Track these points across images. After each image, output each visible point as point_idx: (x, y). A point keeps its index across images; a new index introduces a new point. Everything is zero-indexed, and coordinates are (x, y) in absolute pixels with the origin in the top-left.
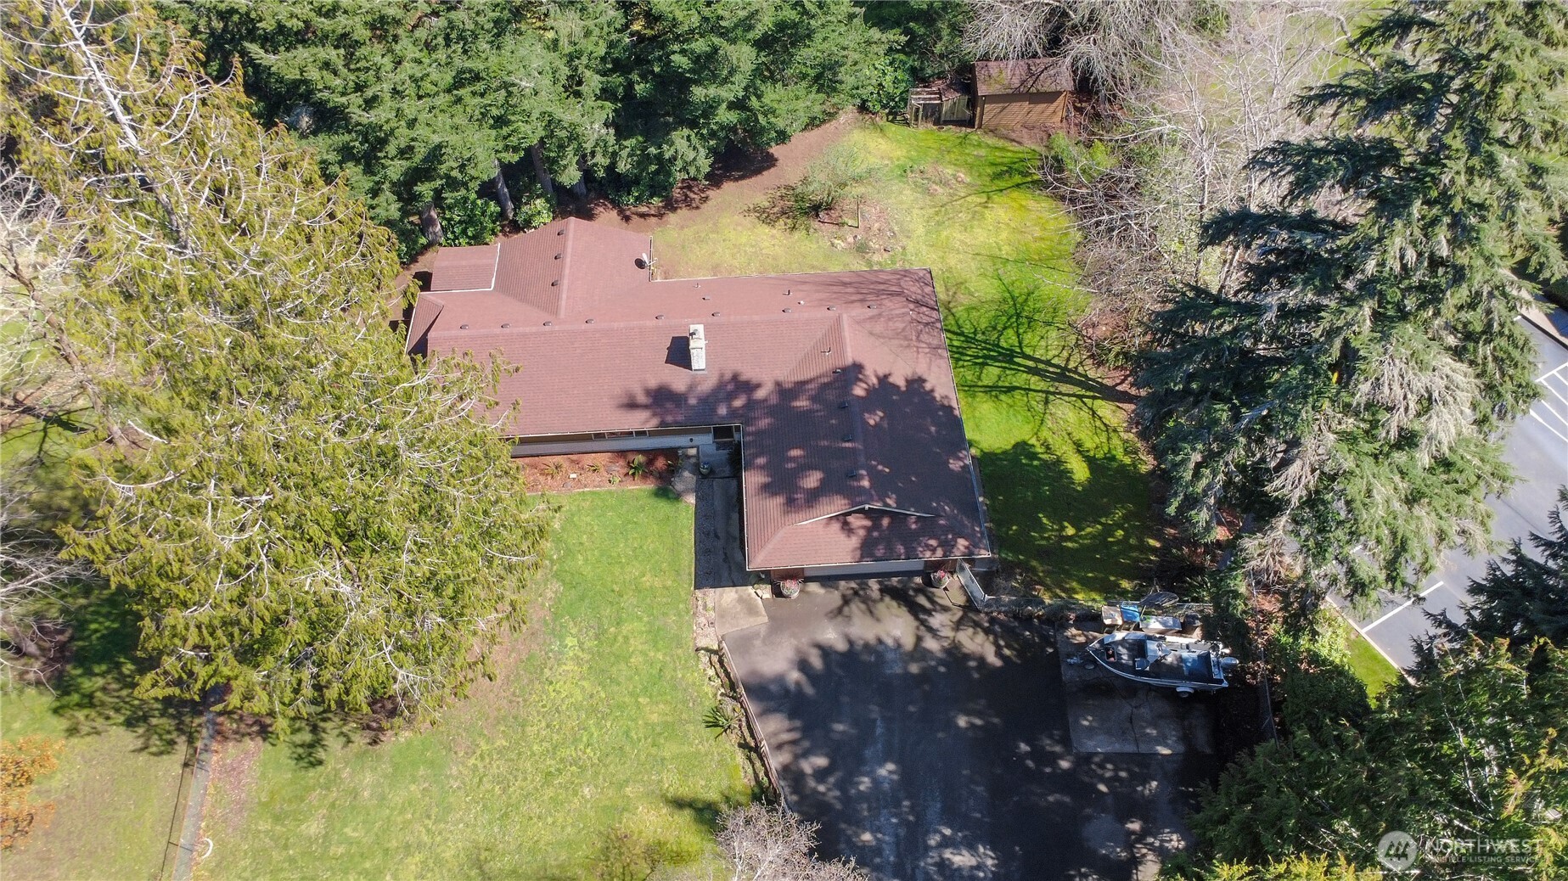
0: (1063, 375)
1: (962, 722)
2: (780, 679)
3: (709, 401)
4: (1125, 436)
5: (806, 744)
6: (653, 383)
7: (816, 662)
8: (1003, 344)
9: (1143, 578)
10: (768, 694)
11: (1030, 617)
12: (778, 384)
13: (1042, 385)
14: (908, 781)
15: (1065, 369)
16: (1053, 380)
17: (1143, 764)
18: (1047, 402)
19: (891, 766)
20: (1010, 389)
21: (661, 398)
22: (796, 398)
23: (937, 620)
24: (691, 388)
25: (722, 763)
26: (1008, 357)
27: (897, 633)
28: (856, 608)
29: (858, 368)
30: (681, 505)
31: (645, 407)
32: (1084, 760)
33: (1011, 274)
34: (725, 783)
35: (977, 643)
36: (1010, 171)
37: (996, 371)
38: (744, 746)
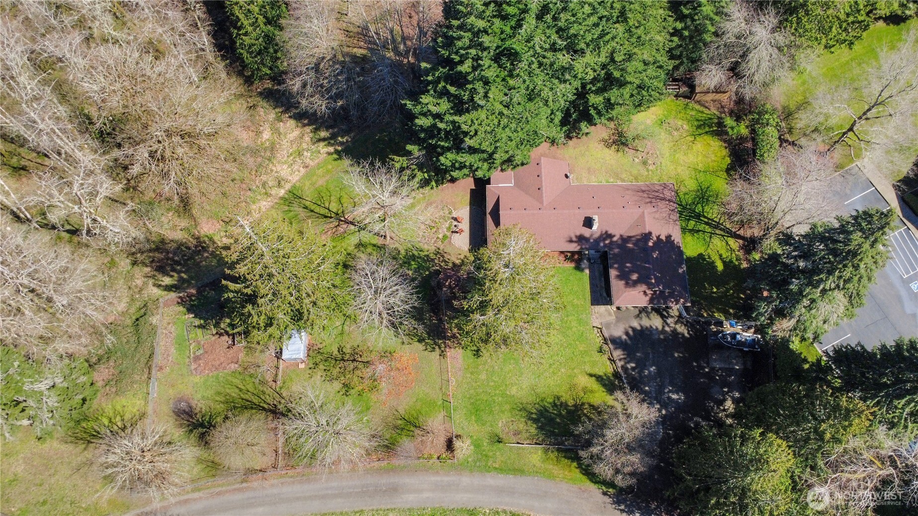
0: (717, 226)
1: (676, 355)
2: (620, 338)
3: (597, 241)
4: (737, 253)
5: (628, 359)
6: (578, 234)
7: (631, 332)
8: (697, 211)
9: (737, 309)
10: (616, 342)
11: (700, 321)
12: (621, 236)
13: (710, 230)
14: (659, 373)
15: (718, 223)
16: (714, 228)
17: (731, 371)
18: (711, 237)
19: (654, 368)
20: (698, 231)
21: (581, 239)
22: (628, 243)
23: (669, 321)
24: (591, 235)
25: (603, 364)
26: (698, 217)
27: (657, 324)
28: (643, 315)
29: (650, 233)
30: (584, 274)
31: (576, 242)
32: (712, 369)
33: (702, 178)
34: (604, 371)
35: (681, 329)
36: (704, 124)
37: (693, 223)
38: (609, 359)
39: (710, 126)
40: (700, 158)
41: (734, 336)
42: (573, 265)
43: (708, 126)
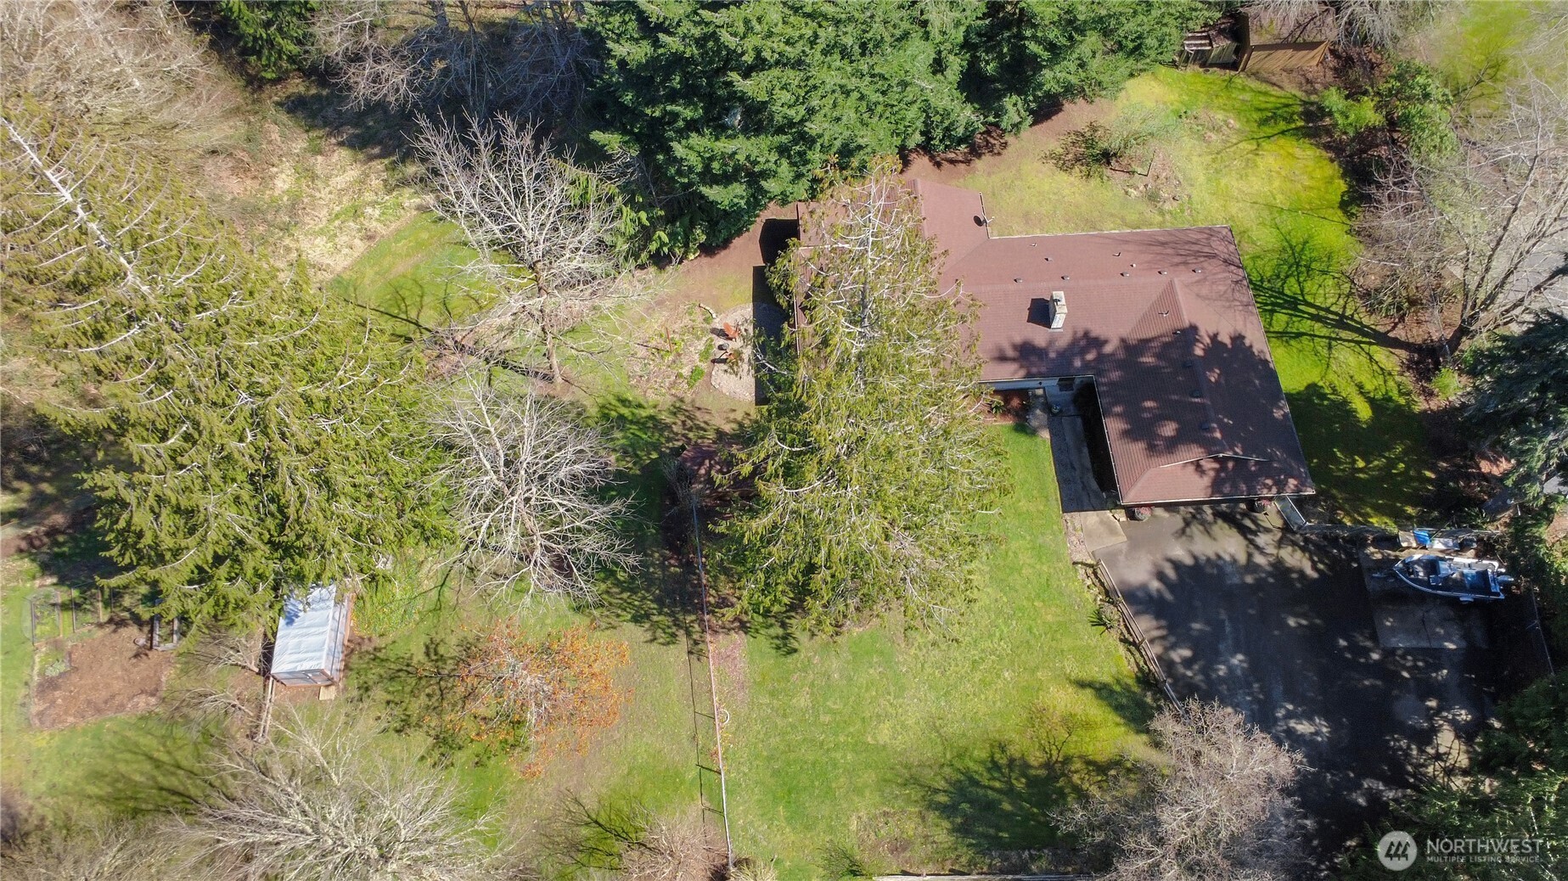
0: (1342, 322)
1: (1292, 622)
2: (1144, 587)
3: (1066, 355)
4: (1398, 379)
5: (1172, 639)
6: (1018, 339)
7: (1170, 573)
8: (1287, 292)
9: (1424, 505)
10: (1139, 599)
11: (1337, 537)
12: (1123, 340)
13: (1325, 331)
14: (1255, 669)
15: (1343, 316)
16: (1333, 326)
17: (1436, 657)
18: (1330, 347)
19: (1240, 657)
20: (1299, 335)
21: (1026, 353)
22: (1142, 355)
23: (1262, 539)
24: (1051, 343)
25: (1108, 653)
26: (1292, 304)
27: (1232, 550)
28: (1196, 529)
29: (1193, 329)
30: (1039, 440)
31: (1014, 360)
32: (1389, 653)
33: (1287, 222)
34: (1114, 670)
35: (1295, 558)
36: (1275, 117)
37: (1285, 318)
38: (1124, 641)
39: (1289, 120)
40: (1276, 184)
41: (1432, 566)
42: (1009, 422)
43: (1285, 119)
